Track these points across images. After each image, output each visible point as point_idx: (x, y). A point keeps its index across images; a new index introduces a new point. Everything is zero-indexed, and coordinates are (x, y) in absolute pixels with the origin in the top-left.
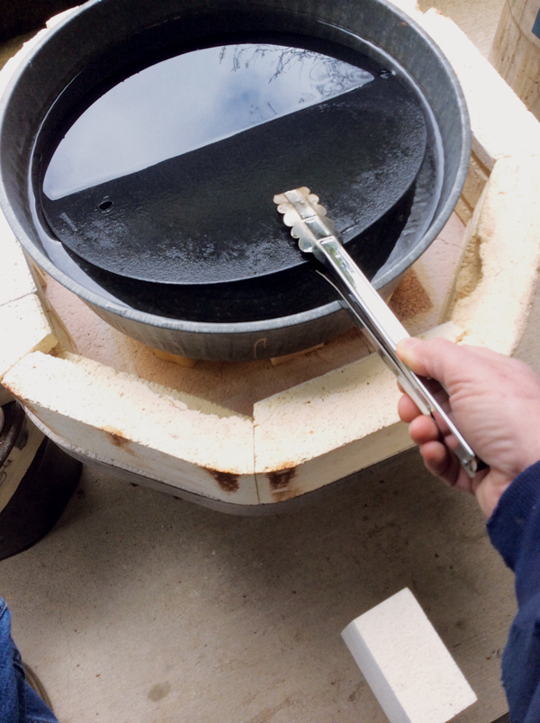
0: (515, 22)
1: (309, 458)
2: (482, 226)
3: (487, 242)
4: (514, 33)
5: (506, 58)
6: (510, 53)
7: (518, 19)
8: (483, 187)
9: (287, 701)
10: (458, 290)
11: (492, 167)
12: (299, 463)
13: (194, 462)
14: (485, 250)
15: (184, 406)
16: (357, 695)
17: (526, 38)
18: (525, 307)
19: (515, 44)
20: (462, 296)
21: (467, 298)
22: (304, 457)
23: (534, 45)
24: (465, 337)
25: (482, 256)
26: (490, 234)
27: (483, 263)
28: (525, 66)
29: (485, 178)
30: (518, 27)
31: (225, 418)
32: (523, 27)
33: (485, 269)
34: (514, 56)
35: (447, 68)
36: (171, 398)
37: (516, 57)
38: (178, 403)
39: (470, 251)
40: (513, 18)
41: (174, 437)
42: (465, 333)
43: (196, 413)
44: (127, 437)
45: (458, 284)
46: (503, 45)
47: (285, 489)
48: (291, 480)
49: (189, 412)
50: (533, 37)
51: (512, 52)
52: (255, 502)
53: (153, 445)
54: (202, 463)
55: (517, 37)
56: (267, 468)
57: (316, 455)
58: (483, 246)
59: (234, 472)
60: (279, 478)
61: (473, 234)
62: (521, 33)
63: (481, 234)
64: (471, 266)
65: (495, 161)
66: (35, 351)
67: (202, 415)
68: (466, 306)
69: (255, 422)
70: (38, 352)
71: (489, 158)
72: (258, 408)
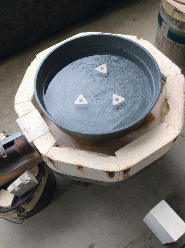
0: (162, 35)
1: (134, 164)
2: (167, 95)
3: (169, 100)
4: (161, 38)
5: (160, 44)
6: (161, 43)
7: (162, 34)
8: (164, 84)
9: (131, 243)
10: (163, 113)
11: (166, 79)
12: (131, 166)
13: (103, 170)
14: (169, 102)
15: (97, 155)
16: (151, 237)
17: (166, 39)
18: (183, 115)
19: (162, 41)
20: (165, 115)
21: (167, 116)
22: (132, 164)
23: (168, 40)
24: (169, 126)
25: (168, 104)
26: (169, 97)
27: (169, 105)
28: (166, 46)
29: (164, 82)
30: (163, 36)
31: (109, 157)
32: (164, 36)
33: (170, 107)
34: (162, 44)
35: (151, 56)
36: (93, 154)
37: (163, 44)
38: (95, 155)
39: (164, 102)
40: (161, 34)
41: (96, 164)
42: (168, 125)
43: (100, 157)
44: (83, 166)
45: (163, 112)
46: (159, 41)
47: (126, 175)
48: (129, 172)
49: (99, 157)
50: (168, 39)
51: (162, 43)
52: (117, 181)
53: (91, 167)
54: (105, 170)
55: (163, 39)
56: (123, 169)
57: (135, 163)
58: (168, 101)
59: (114, 171)
60: (126, 171)
61: (164, 98)
62: (164, 37)
63: (167, 98)
64: (165, 106)
65: (167, 77)
66: (53, 146)
67: (102, 157)
68: (167, 118)
69: (117, 157)
70: (54, 147)
71: (165, 77)
72: (117, 153)
